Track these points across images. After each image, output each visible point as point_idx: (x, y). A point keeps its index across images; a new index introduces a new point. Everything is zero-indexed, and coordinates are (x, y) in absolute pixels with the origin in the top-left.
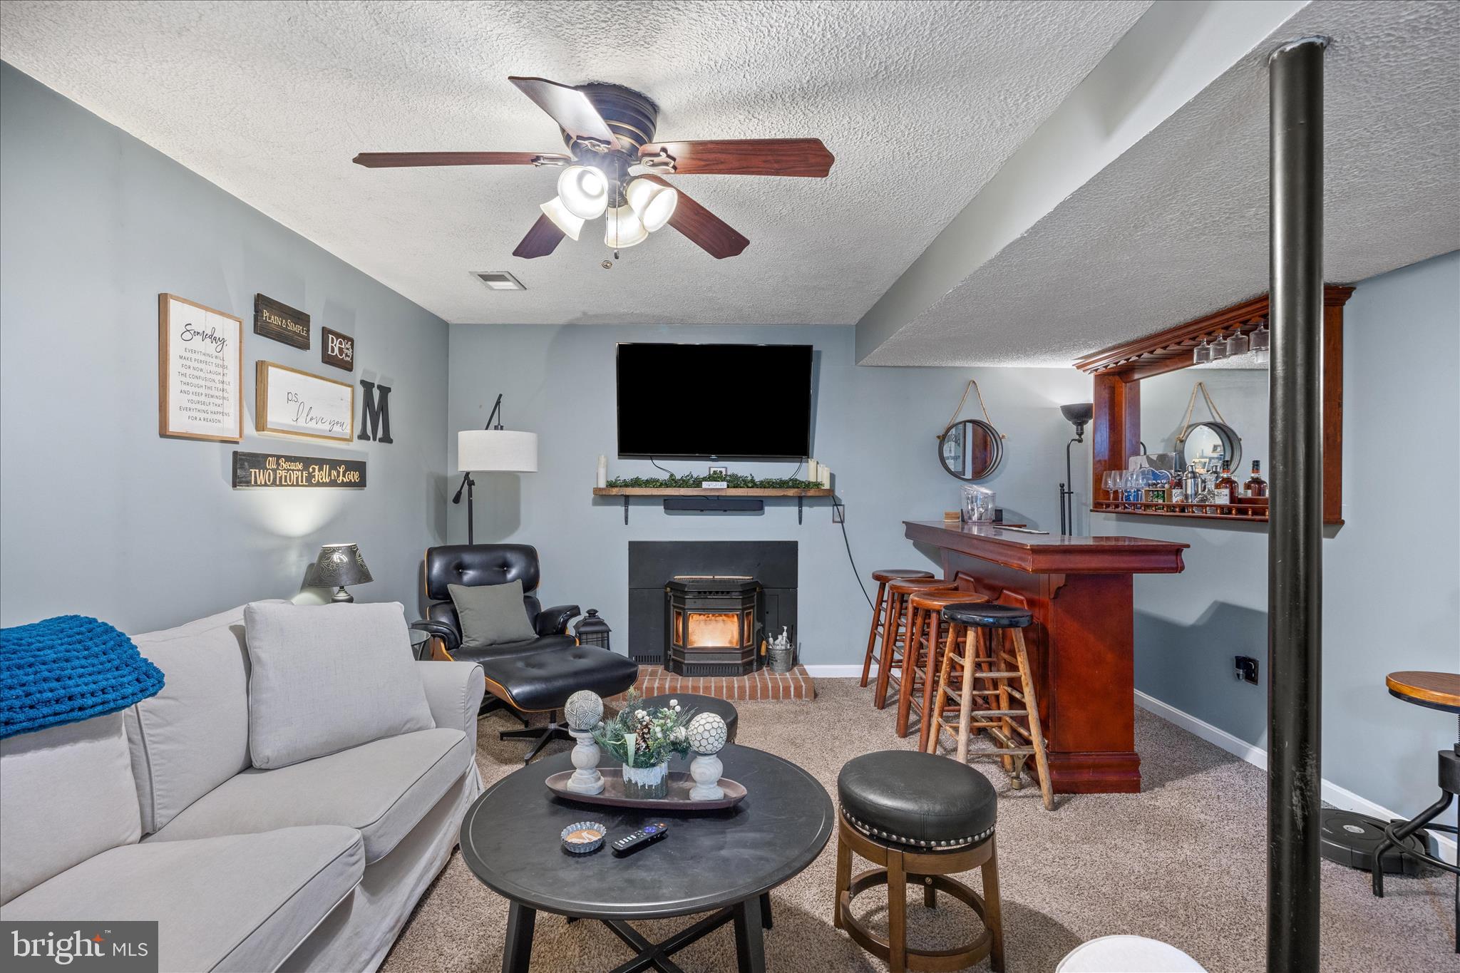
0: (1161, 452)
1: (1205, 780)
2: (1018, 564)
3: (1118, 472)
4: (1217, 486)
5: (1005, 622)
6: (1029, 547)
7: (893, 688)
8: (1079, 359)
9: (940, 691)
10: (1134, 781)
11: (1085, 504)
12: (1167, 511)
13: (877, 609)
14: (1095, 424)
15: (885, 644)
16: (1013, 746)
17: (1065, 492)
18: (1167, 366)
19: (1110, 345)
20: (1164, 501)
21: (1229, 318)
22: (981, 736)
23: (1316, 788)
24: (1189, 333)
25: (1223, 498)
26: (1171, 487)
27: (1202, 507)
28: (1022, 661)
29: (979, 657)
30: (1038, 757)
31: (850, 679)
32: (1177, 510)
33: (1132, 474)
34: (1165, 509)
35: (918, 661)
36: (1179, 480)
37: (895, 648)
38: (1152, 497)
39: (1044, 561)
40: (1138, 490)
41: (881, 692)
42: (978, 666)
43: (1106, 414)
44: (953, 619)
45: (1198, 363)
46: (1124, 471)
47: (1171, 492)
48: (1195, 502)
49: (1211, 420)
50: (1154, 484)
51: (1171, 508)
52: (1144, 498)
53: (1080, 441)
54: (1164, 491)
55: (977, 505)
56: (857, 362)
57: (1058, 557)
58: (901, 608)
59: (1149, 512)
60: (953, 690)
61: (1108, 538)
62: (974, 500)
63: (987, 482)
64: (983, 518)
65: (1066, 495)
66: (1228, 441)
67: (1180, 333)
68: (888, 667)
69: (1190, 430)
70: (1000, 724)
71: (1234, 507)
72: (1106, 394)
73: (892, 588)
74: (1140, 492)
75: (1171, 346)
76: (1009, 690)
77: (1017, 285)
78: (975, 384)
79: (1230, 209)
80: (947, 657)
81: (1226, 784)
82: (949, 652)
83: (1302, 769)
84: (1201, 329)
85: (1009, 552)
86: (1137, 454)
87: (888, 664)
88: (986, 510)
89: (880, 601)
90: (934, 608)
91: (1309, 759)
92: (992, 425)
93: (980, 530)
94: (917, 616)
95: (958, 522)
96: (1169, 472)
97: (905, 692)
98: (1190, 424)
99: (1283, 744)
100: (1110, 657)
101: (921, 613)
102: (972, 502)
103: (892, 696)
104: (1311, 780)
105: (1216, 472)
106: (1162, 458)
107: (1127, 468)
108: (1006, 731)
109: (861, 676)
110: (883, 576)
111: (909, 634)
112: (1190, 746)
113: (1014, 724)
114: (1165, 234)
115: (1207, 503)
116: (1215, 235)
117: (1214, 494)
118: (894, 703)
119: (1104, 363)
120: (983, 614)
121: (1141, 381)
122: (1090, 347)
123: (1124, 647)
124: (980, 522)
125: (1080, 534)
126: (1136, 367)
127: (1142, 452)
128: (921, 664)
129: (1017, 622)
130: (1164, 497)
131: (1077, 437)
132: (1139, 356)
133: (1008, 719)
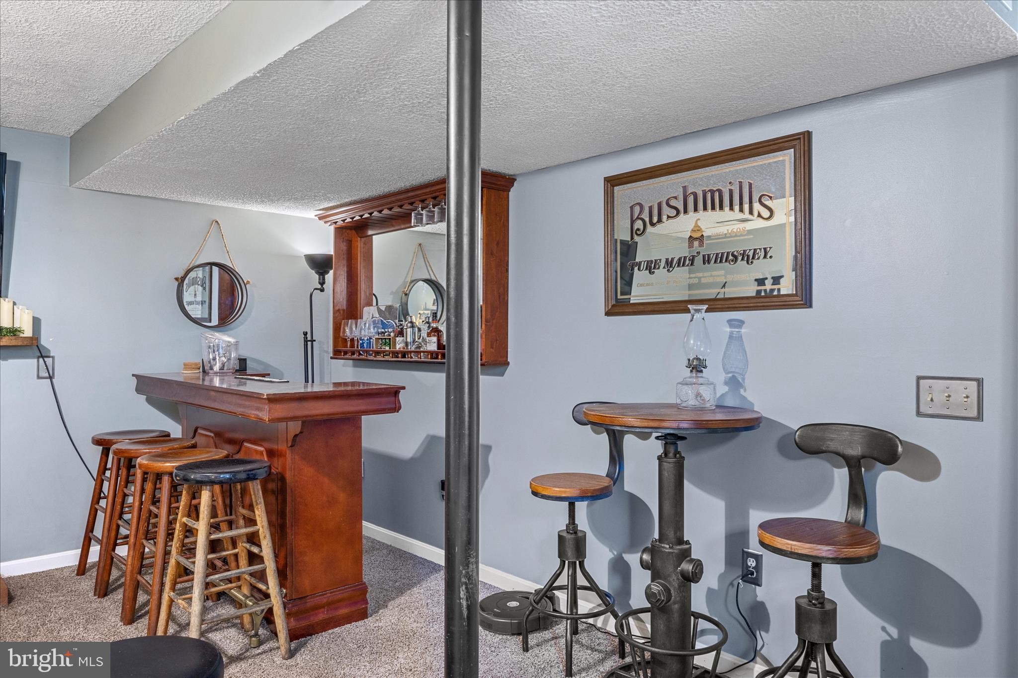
0: (390, 304)
1: (418, 593)
2: (255, 414)
3: (354, 321)
4: (429, 335)
5: (243, 476)
6: (265, 397)
7: (120, 569)
8: (320, 210)
9: (172, 562)
10: (363, 608)
11: (327, 352)
12: (392, 357)
13: (99, 481)
14: (335, 274)
15: (108, 519)
16: (251, 604)
17: (308, 340)
18: (393, 226)
19: (347, 200)
20: (390, 348)
21: (437, 190)
22: (222, 600)
23: (475, 580)
24: (408, 198)
25: (432, 346)
26: (395, 335)
27: (418, 353)
28: (260, 515)
29: (217, 517)
30: (275, 609)
31: (62, 569)
32: (400, 356)
33: (365, 324)
34: (391, 355)
35: (147, 532)
36: (402, 329)
37: (120, 522)
38: (381, 344)
39: (281, 410)
40: (370, 338)
41: (102, 577)
42: (215, 527)
43: (344, 265)
44: (186, 480)
45: (415, 226)
46: (359, 320)
47: (396, 340)
48: (413, 349)
49: (428, 277)
50: (383, 333)
51: (395, 354)
52: (374, 346)
53: (322, 290)
54: (390, 339)
55: (219, 354)
56: (72, 182)
57: (294, 405)
58: (128, 475)
59: (379, 358)
60: (187, 558)
61: (345, 384)
62: (216, 349)
63: (231, 329)
64: (225, 368)
65: (309, 343)
66: (440, 296)
67: (401, 197)
68: (111, 547)
69: (413, 284)
70: (239, 583)
71: (440, 352)
72: (344, 247)
73: (118, 452)
74: (372, 340)
75: (395, 208)
76: (248, 546)
77: (254, 126)
78: (218, 223)
79: (430, 95)
80: (180, 523)
81: (433, 591)
82: (183, 516)
83: (466, 568)
84: (417, 196)
85: (247, 403)
86: (370, 304)
87: (112, 541)
88: (229, 359)
89: (103, 469)
90: (165, 470)
91: (471, 557)
92: (237, 270)
93: (222, 381)
94: (146, 481)
95: (198, 373)
96: (393, 321)
97: (132, 572)
98: (413, 279)
99: (455, 550)
100: (342, 496)
101: (151, 477)
102: (214, 352)
103: (117, 579)
104: (472, 575)
105: (428, 323)
106: (389, 308)
107: (361, 318)
108: (246, 590)
109: (77, 563)
110: (105, 440)
111: (137, 504)
112: (409, 565)
113: (253, 581)
114: (383, 105)
115: (421, 350)
116: (421, 115)
117: (426, 342)
118: (120, 586)
119: (343, 216)
120: (219, 471)
121: (374, 237)
122: (330, 200)
123: (354, 484)
124: (222, 372)
125: (322, 382)
126: (370, 224)
127: (374, 303)
128: (150, 536)
129: (255, 475)
130: (390, 344)
131: (319, 286)
132: (371, 214)
133: (247, 577)
